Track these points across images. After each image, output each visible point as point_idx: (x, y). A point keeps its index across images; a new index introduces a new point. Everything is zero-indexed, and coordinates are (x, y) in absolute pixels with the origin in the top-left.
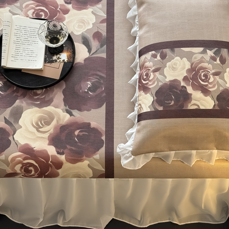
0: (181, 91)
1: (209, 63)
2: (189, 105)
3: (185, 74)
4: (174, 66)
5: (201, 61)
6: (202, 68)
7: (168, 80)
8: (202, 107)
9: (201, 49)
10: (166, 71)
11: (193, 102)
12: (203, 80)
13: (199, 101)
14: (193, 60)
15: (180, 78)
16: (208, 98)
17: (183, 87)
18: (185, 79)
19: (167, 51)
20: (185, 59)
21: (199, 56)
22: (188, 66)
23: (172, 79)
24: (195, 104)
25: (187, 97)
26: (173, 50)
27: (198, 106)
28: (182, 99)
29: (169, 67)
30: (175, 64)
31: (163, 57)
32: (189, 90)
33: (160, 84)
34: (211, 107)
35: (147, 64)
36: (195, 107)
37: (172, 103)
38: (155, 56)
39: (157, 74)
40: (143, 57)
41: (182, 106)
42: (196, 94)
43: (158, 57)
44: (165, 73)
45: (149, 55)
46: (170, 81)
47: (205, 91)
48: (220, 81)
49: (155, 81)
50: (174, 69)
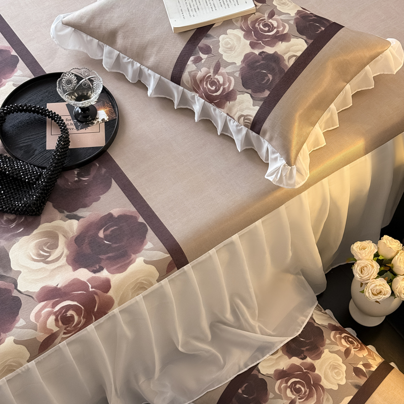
0: (263, 59)
2: (287, 63)
3: (248, 42)
4: (229, 46)
8: (299, 54)
11: (286, 57)
12: (269, 31)
13: (289, 51)
17: (260, 54)
18: (253, 45)
22: (240, 33)
23: (242, 58)
24: (290, 58)
25: (276, 59)
26: (208, 36)
27: (294, 56)
28: (273, 65)
29: (225, 52)
30: (227, 43)
31: (207, 50)
32: (269, 50)
33: (237, 74)
34: (305, 46)
35: (200, 75)
36: (293, 59)
37: (270, 77)
38: (198, 60)
39: (222, 70)
40: (186, 76)
41: (281, 70)
42: (280, 48)
43: (204, 56)
44: (229, 61)
45: (190, 66)
46: (243, 61)
47: (283, 38)
48: (282, 17)
49: (229, 78)
50: (231, 49)
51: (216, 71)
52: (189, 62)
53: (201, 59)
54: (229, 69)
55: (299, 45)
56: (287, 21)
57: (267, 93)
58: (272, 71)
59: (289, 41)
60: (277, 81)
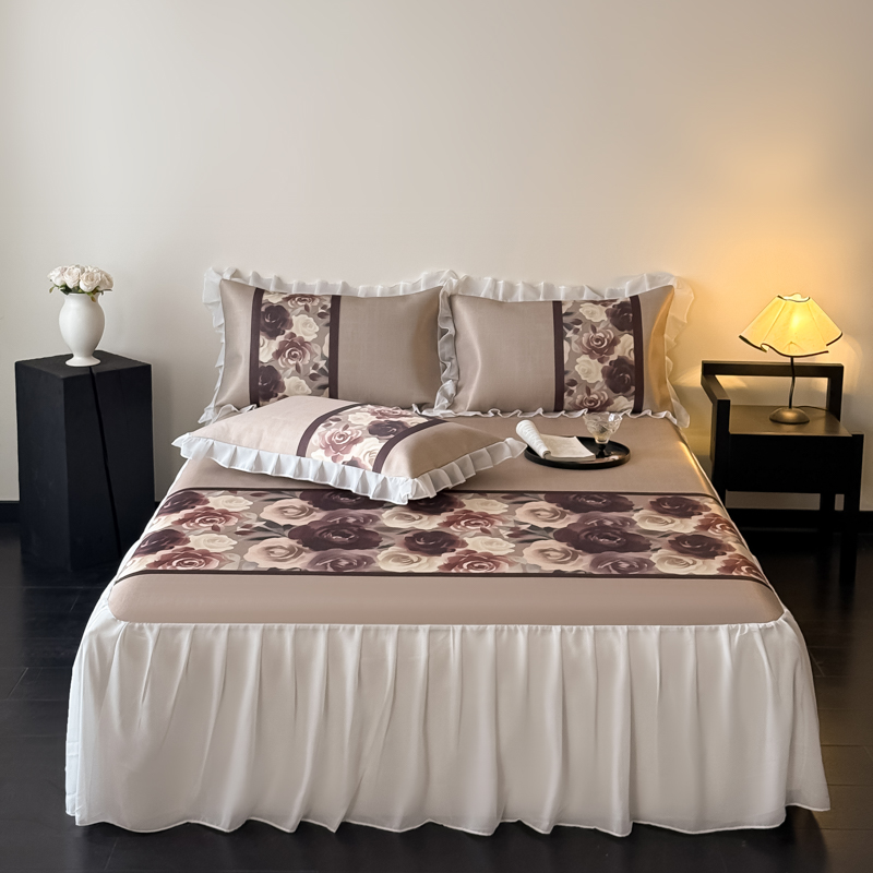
0: (615, 366)
1: (582, 336)
2: (630, 359)
3: (596, 360)
4: (586, 372)
5: (581, 344)
6: (588, 343)
7: (601, 379)
8: (632, 347)
9: (565, 343)
10: (590, 381)
11: (627, 355)
12: (602, 344)
13: (625, 349)
14: (579, 351)
15: (601, 366)
16: (622, 339)
17: (610, 364)
18: (601, 361)
19: (567, 379)
20: (578, 360)
21: (574, 345)
22: (586, 357)
23: (601, 375)
24: (629, 354)
25: (621, 361)
26: (567, 372)
27: (631, 350)
28: (624, 366)
29: (586, 377)
30: (584, 370)
31: (573, 383)
32: (613, 357)
33: (605, 387)
34: (632, 338)
35: (577, 401)
36: (632, 354)
37: (628, 376)
38: (571, 393)
39: (592, 391)
40: (566, 406)
41: (631, 366)
42: (618, 351)
43: (574, 388)
44: (594, 381)
45: (567, 399)
46: (603, 376)
47: (614, 342)
48: (602, 326)
49: (601, 391)
50: (589, 372)
51: (589, 393)
52: (565, 397)
53: (572, 391)
54: (597, 387)
55: (627, 341)
56: (606, 328)
57: (633, 389)
58: (626, 372)
59: (619, 342)
60: (634, 376)
